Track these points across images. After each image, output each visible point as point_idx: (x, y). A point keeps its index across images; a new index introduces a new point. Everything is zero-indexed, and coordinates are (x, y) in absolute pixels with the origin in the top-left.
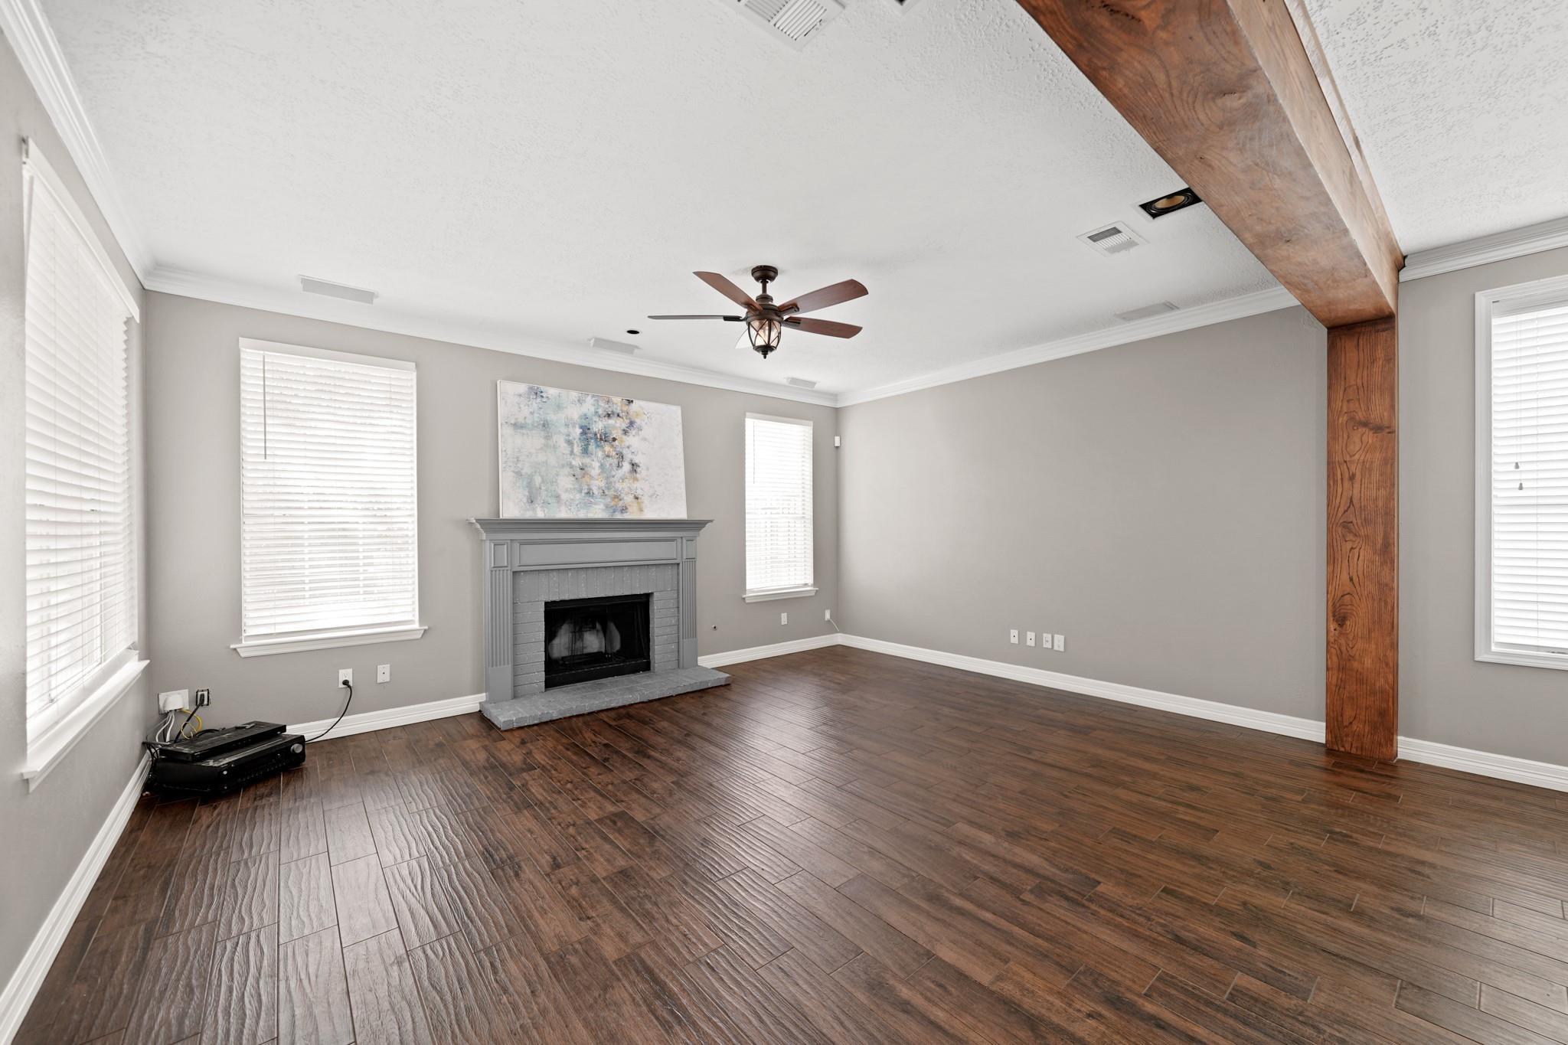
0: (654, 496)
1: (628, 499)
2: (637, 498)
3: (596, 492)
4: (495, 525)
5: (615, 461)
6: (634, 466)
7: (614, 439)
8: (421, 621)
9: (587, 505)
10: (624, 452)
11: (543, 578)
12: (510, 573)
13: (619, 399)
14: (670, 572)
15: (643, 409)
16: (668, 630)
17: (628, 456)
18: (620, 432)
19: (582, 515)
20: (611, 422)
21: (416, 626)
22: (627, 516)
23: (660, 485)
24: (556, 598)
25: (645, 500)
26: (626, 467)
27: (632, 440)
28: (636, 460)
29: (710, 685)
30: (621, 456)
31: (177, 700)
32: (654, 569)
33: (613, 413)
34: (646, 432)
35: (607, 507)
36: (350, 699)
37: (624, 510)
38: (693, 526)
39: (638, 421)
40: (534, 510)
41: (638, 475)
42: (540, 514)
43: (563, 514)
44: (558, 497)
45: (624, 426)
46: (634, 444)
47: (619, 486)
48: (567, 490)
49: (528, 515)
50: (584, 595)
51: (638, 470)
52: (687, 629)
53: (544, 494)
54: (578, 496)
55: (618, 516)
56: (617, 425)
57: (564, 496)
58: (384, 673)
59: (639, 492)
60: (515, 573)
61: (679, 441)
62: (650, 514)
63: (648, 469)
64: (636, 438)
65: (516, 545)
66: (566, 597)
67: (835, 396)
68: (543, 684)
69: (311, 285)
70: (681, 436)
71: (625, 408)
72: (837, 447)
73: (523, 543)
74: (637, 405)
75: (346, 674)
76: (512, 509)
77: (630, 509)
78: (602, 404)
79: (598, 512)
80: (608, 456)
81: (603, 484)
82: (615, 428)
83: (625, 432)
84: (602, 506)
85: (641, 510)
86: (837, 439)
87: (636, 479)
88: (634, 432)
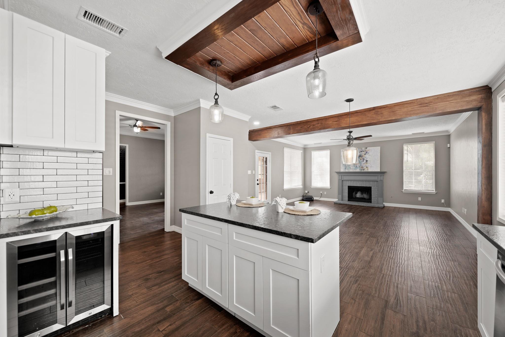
0: (371, 167)
1: (365, 168)
2: (367, 167)
3: (358, 167)
4: (339, 173)
5: (362, 160)
6: (367, 161)
7: (362, 156)
8: (330, 187)
9: (356, 169)
10: (364, 158)
11: (347, 182)
12: (341, 181)
13: (364, 148)
14: (376, 183)
15: (369, 149)
16: (375, 195)
17: (365, 159)
18: (364, 154)
19: (355, 171)
20: (362, 153)
21: (329, 187)
22: (364, 171)
23: (373, 164)
24: (350, 185)
25: (369, 168)
26: (365, 161)
27: (367, 156)
28: (367, 160)
29: (376, 207)
30: (364, 159)
31: (306, 192)
32: (371, 182)
33: (362, 151)
34: (370, 154)
35: (360, 169)
36: (321, 196)
37: (364, 170)
38: (382, 173)
39: (368, 152)
40: (346, 170)
41: (368, 163)
42: (347, 171)
43: (351, 171)
44: (350, 168)
45: (365, 153)
46: (367, 157)
47: (363, 165)
48: (352, 167)
49: (345, 171)
50: (355, 185)
51: (368, 162)
52: (381, 195)
53: (348, 167)
54: (354, 167)
55: (362, 171)
56: (363, 153)
57: (351, 168)
58: (325, 193)
59: (368, 166)
60: (342, 180)
61: (379, 155)
62: (370, 170)
63: (370, 161)
64: (368, 155)
65: (343, 176)
66: (352, 185)
67: (447, 131)
68: (347, 200)
69: (315, 144)
70: (380, 153)
71: (365, 150)
72: (449, 148)
73: (344, 175)
74: (368, 148)
75: (321, 192)
76: (342, 170)
77: (365, 170)
78: (360, 150)
79: (358, 170)
80: (361, 159)
81: (359, 165)
82: (363, 154)
83: (365, 154)
84: (359, 169)
85: (368, 170)
86: (448, 145)
87: (367, 163)
88: (367, 154)
